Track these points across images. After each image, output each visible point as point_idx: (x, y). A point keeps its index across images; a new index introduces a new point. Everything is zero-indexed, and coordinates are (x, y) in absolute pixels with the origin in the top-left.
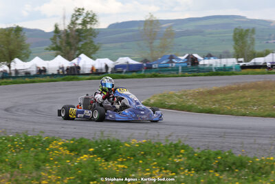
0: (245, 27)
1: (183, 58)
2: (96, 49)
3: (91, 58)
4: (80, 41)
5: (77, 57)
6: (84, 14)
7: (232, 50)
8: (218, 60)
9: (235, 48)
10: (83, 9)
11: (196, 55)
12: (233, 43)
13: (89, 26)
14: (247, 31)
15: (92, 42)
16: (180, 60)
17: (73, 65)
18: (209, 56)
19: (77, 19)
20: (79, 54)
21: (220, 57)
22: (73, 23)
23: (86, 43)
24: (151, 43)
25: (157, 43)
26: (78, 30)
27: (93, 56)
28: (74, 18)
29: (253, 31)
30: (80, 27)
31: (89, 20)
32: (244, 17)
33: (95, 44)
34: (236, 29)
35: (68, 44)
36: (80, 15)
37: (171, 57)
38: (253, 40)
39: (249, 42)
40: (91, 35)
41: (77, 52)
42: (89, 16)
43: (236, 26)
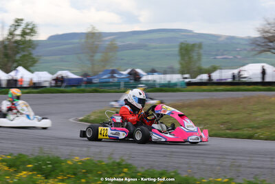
0: (191, 41)
1: (125, 73)
2: (34, 62)
3: (29, 71)
4: (18, 53)
5: (14, 70)
6: (23, 26)
7: (177, 66)
8: (162, 76)
9: (181, 64)
10: (22, 20)
11: (139, 71)
12: (179, 58)
13: (28, 38)
14: (194, 45)
15: (30, 54)
16: (122, 74)
17: (10, 78)
18: (153, 71)
19: (15, 29)
20: (17, 67)
21: (165, 73)
22: (11, 34)
23: (24, 56)
24: (92, 56)
25: (98, 56)
26: (16, 42)
27: (31, 68)
28: (12, 29)
29: (200, 46)
30: (19, 38)
31: (28, 31)
32: (190, 31)
33: (34, 56)
34: (182, 43)
35: (6, 55)
36: (18, 25)
37: (113, 72)
38: (199, 56)
39: (196, 57)
40: (30, 47)
41: (15, 65)
42: (29, 27)
43: (182, 40)
